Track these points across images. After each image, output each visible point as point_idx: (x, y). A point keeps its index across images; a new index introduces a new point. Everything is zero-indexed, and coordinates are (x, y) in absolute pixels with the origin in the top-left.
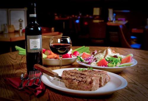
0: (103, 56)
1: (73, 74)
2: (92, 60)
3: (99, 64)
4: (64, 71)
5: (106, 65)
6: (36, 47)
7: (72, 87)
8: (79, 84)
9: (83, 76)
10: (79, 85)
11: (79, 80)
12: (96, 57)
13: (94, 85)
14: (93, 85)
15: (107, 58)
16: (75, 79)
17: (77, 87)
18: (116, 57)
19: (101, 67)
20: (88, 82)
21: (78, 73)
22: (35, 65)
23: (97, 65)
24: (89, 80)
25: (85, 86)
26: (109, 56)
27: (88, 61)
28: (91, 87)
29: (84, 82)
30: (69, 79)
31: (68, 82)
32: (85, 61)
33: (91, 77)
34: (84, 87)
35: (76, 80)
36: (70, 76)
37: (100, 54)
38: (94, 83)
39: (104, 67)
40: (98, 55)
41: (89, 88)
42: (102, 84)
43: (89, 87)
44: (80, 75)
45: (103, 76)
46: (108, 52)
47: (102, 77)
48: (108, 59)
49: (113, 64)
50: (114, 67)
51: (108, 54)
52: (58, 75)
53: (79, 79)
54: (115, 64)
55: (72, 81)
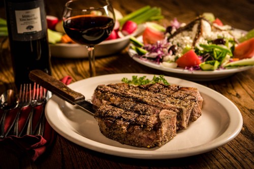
0: (192, 41)
1: (117, 100)
2: (165, 50)
3: (180, 63)
4: (97, 89)
5: (198, 64)
6: (30, 27)
7: (115, 137)
8: (130, 130)
9: (139, 107)
10: (130, 133)
11: (129, 121)
12: (175, 40)
13: (164, 133)
14: (161, 132)
15: (201, 45)
16: (120, 118)
17: (126, 137)
18: (220, 41)
19: (186, 71)
20: (150, 127)
21: (129, 97)
22: (31, 72)
23: (176, 65)
24: (153, 120)
25: (144, 136)
26: (205, 40)
27: (154, 55)
28: (158, 138)
29: (139, 125)
30: (109, 116)
31: (106, 123)
32: (147, 54)
33: (157, 110)
34: (140, 137)
35: (124, 120)
36: (111, 107)
37: (185, 33)
38: (164, 129)
39: (191, 71)
40: (179, 35)
41: (153, 140)
42: (185, 125)
43: (151, 137)
44: (132, 104)
45: (186, 107)
46: (203, 28)
47: (185, 109)
48: (201, 49)
49: (213, 64)
50: (216, 72)
51: (204, 34)
52: (84, 98)
53: (130, 117)
54: (217, 63)
55: (114, 121)
